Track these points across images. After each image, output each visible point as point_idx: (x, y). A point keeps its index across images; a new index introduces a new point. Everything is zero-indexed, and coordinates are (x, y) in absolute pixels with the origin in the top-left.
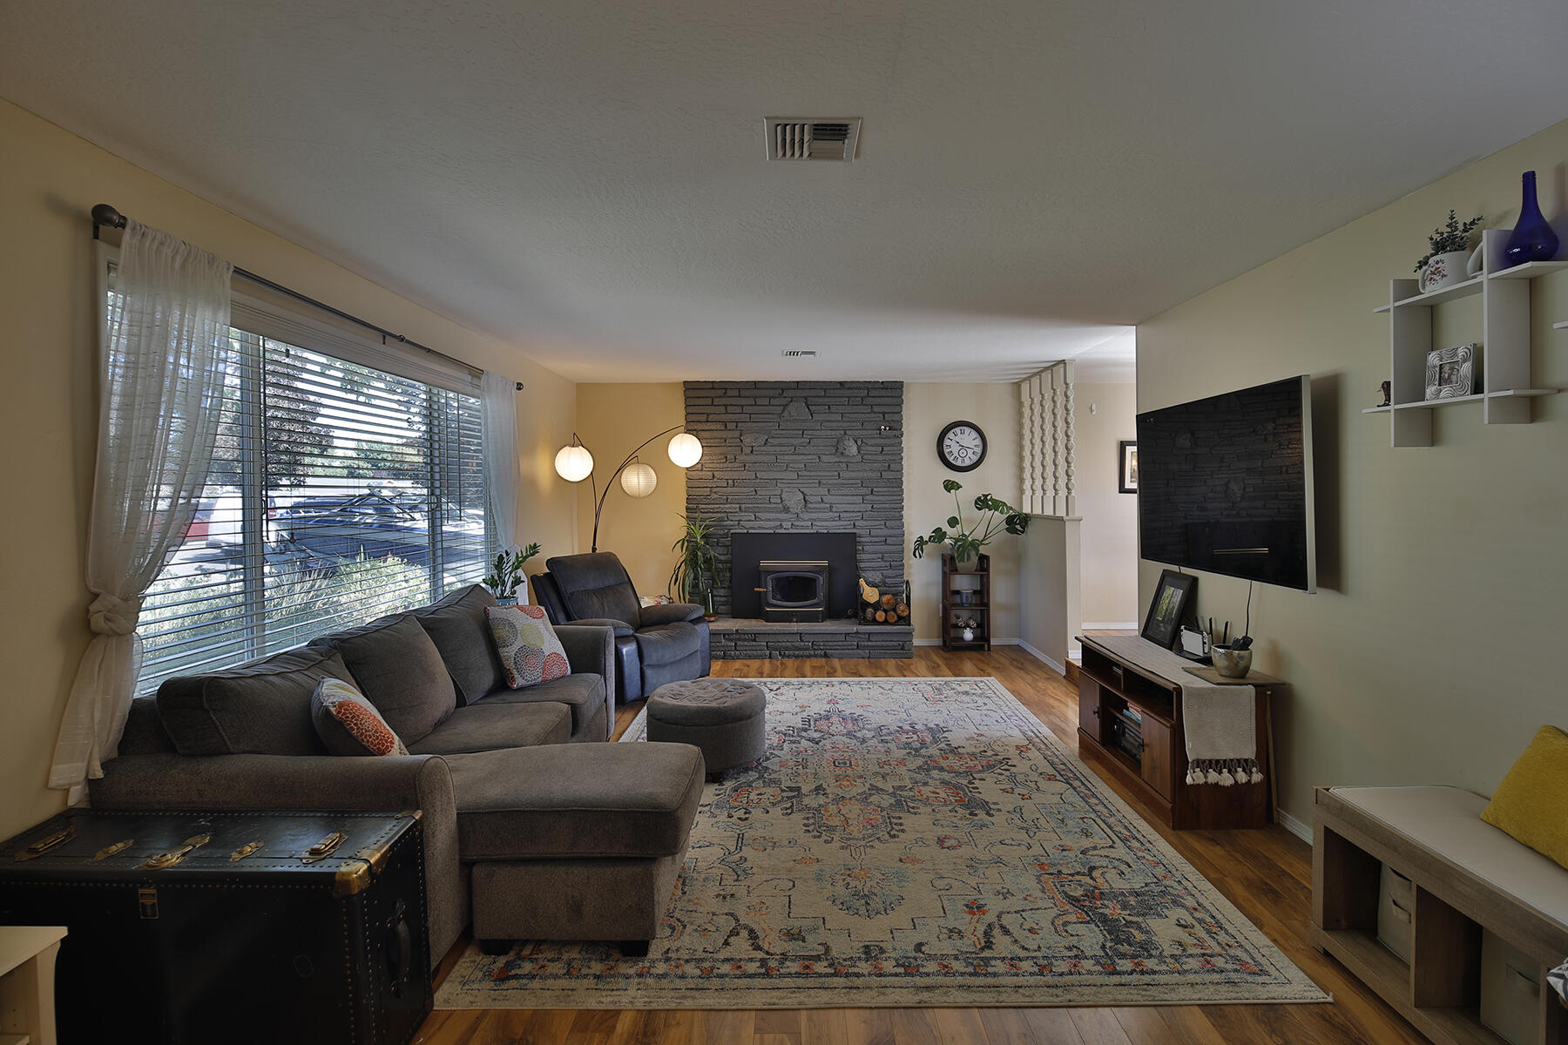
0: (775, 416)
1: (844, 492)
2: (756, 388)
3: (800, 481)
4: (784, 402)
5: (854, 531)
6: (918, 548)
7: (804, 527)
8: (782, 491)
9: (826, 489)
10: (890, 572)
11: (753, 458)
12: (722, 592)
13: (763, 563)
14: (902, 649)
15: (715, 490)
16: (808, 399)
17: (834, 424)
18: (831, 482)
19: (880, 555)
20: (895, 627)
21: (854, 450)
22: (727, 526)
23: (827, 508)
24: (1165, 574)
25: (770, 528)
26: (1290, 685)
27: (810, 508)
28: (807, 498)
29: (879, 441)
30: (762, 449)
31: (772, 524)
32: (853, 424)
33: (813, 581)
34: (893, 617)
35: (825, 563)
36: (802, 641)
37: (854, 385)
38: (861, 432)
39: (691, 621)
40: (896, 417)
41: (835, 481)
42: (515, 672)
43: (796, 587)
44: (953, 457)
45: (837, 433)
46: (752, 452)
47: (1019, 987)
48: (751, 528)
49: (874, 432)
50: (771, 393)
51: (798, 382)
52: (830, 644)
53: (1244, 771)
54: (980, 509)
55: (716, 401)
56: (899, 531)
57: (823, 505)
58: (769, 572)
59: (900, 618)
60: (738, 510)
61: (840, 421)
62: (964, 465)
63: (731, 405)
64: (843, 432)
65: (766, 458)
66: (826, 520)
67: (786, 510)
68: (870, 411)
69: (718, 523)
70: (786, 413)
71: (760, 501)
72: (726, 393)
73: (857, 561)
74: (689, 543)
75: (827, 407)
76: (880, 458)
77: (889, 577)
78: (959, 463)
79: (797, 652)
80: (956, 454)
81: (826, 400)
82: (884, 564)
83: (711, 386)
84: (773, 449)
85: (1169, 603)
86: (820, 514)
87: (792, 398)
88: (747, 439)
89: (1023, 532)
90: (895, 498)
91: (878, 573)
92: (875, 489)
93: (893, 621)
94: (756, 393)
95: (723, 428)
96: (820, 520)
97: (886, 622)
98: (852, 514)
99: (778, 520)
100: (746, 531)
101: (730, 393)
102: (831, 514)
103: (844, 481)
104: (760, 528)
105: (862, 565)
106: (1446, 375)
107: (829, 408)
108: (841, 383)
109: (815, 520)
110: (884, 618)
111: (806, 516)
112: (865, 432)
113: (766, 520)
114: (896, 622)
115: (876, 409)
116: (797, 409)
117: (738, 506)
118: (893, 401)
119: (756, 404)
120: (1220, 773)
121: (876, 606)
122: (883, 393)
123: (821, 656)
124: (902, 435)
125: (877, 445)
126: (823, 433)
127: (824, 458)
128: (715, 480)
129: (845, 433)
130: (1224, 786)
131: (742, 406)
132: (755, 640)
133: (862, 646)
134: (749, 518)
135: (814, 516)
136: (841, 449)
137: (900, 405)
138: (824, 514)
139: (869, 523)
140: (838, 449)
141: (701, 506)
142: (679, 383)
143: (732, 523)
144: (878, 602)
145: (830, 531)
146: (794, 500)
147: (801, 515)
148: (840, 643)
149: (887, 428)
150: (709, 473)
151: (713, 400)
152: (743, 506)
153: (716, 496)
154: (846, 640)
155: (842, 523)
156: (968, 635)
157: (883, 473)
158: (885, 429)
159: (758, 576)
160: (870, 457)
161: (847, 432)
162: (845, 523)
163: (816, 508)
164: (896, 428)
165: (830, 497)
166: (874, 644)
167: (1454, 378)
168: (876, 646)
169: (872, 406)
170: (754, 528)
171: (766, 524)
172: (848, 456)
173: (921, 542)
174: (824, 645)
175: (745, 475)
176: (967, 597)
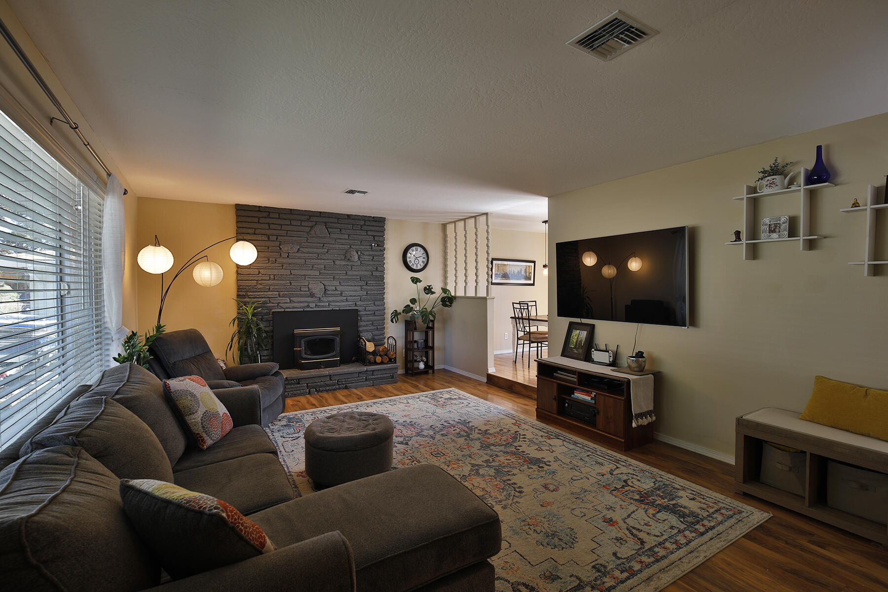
0: (305, 233)
1: (350, 284)
2: (291, 214)
3: (321, 277)
4: (310, 224)
5: (356, 308)
6: (394, 317)
7: (324, 306)
8: (309, 283)
9: (338, 282)
10: (376, 332)
11: (290, 261)
12: (265, 353)
13: (297, 331)
14: (392, 378)
15: (260, 282)
16: (328, 224)
17: (343, 241)
18: (341, 277)
19: (371, 322)
20: (389, 365)
21: (356, 257)
22: (270, 307)
23: (339, 294)
24: (571, 324)
25: (301, 308)
26: (662, 372)
27: (328, 294)
28: (326, 288)
29: (371, 253)
30: (296, 254)
31: (302, 305)
32: (355, 242)
33: (333, 341)
34: (386, 359)
35: (338, 329)
36: (331, 380)
37: (356, 217)
38: (360, 247)
39: (272, 375)
40: (381, 239)
41: (344, 277)
42: (204, 435)
43: (320, 346)
44: (412, 264)
45: (346, 246)
46: (288, 256)
47: (681, 559)
48: (287, 308)
49: (368, 247)
50: (302, 218)
51: (320, 212)
52: (350, 380)
53: (650, 416)
54: (427, 294)
55: (262, 220)
56: (382, 308)
57: (337, 292)
58: (302, 336)
59: (390, 360)
60: (277, 296)
61: (347, 239)
62: (417, 269)
63: (272, 224)
64: (349, 246)
65: (299, 261)
66: (338, 302)
67: (312, 295)
68: (366, 234)
69: (263, 305)
70: (312, 232)
71: (294, 290)
72: (269, 215)
73: (357, 327)
74: (241, 320)
75: (339, 230)
76: (371, 263)
77: (376, 336)
78: (414, 267)
79: (328, 388)
80: (413, 262)
81: (339, 225)
82: (372, 327)
83: (258, 209)
84: (303, 255)
85: (578, 338)
86: (334, 298)
87: (316, 222)
88: (285, 248)
89: (450, 306)
90: (380, 287)
91: (370, 333)
92: (368, 282)
93: (386, 361)
94: (292, 217)
95: (267, 239)
96: (334, 301)
97: (382, 363)
98: (354, 298)
99: (305, 302)
100: (283, 310)
101: (272, 215)
102: (341, 297)
103: (350, 277)
104: (294, 308)
105: (361, 329)
106: (773, 229)
107: (341, 230)
108: (348, 215)
109: (331, 302)
110: (380, 360)
111: (325, 299)
112: (363, 247)
113: (298, 302)
114: (388, 362)
115: (369, 233)
116: (320, 230)
117: (277, 293)
118: (380, 229)
119: (291, 225)
120: (642, 419)
121: (374, 353)
122: (374, 224)
123: (343, 388)
124: (384, 250)
125: (370, 255)
126: (337, 246)
127: (337, 262)
128: (260, 275)
129: (350, 247)
130: (644, 425)
131: (281, 225)
132: (299, 384)
133: (369, 379)
134: (286, 301)
135: (330, 299)
136: (348, 257)
137: (383, 231)
138: (337, 298)
139: (366, 303)
140: (346, 257)
141: (249, 294)
142: (231, 205)
143: (272, 305)
144: (374, 351)
145: (341, 309)
146: (318, 289)
147: (322, 299)
148: (356, 379)
149: (376, 245)
150: (256, 270)
151: (259, 219)
152: (282, 293)
153: (261, 286)
154: (359, 377)
155: (348, 303)
156: (422, 366)
157: (373, 272)
158: (375, 246)
159: (293, 339)
160: (366, 262)
161: (352, 246)
162: (350, 303)
163: (332, 294)
164: (381, 245)
165: (340, 287)
166: (376, 376)
167: (777, 230)
168: (377, 378)
169: (367, 231)
170: (289, 308)
171: (298, 305)
172: (354, 261)
173: (396, 314)
174: (346, 381)
175: (283, 272)
176: (421, 344)
